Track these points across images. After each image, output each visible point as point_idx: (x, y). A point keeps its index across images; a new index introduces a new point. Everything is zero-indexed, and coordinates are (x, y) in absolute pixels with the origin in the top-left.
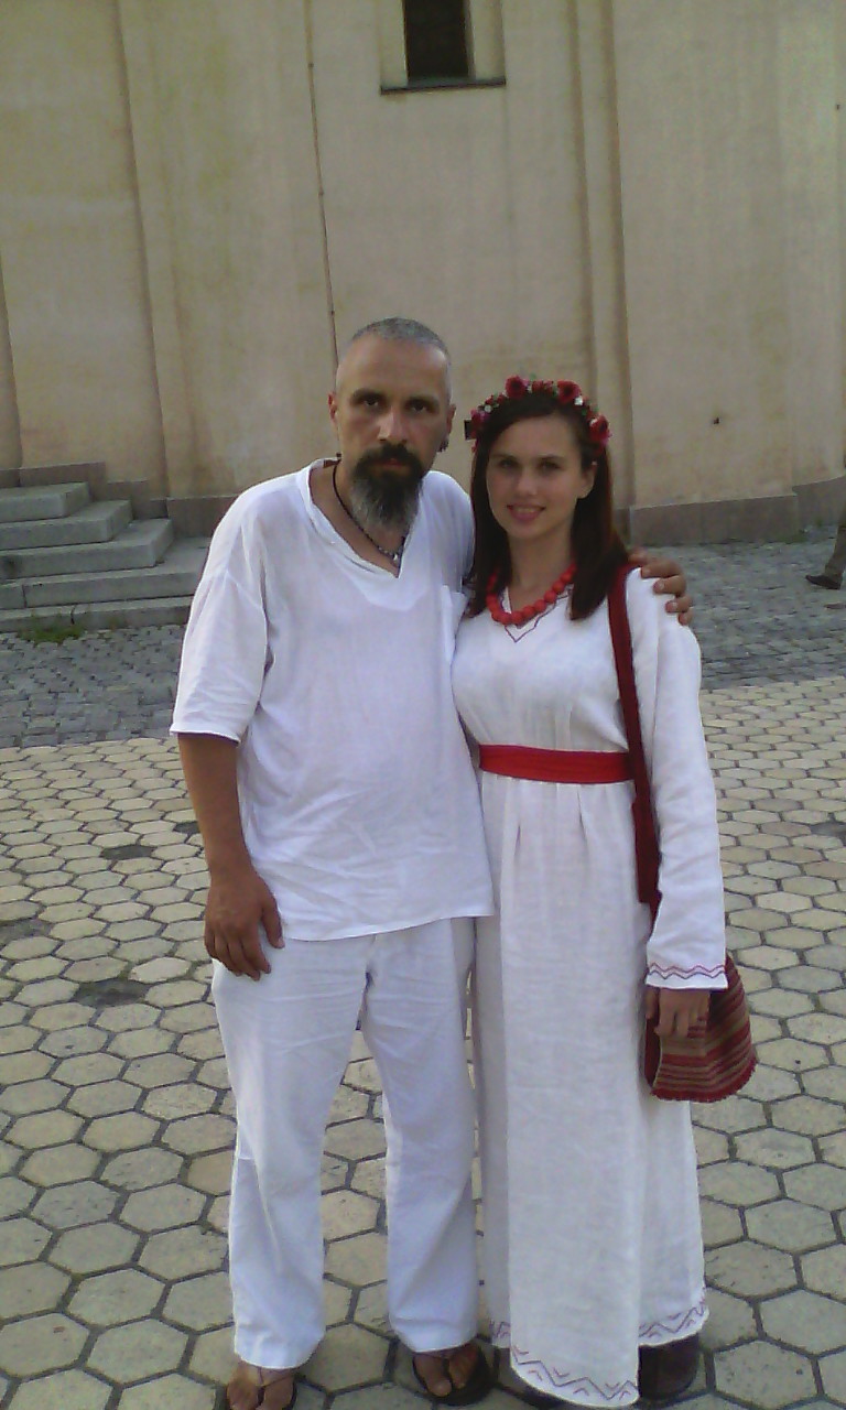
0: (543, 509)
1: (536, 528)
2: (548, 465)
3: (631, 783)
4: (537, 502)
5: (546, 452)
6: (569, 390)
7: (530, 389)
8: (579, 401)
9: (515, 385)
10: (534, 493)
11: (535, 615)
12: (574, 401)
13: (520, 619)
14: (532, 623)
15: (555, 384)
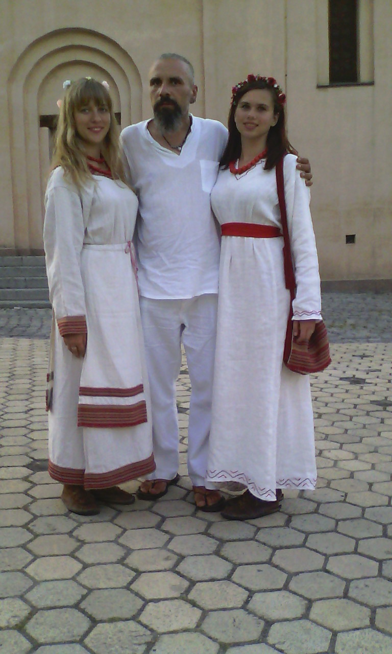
0: (257, 125)
1: (254, 133)
2: (261, 108)
3: (283, 238)
4: (256, 122)
5: (261, 102)
6: (272, 81)
7: (257, 79)
8: (276, 86)
9: (251, 78)
10: (255, 117)
11: (246, 170)
12: (273, 86)
13: (240, 172)
14: (246, 172)
15: (267, 79)
